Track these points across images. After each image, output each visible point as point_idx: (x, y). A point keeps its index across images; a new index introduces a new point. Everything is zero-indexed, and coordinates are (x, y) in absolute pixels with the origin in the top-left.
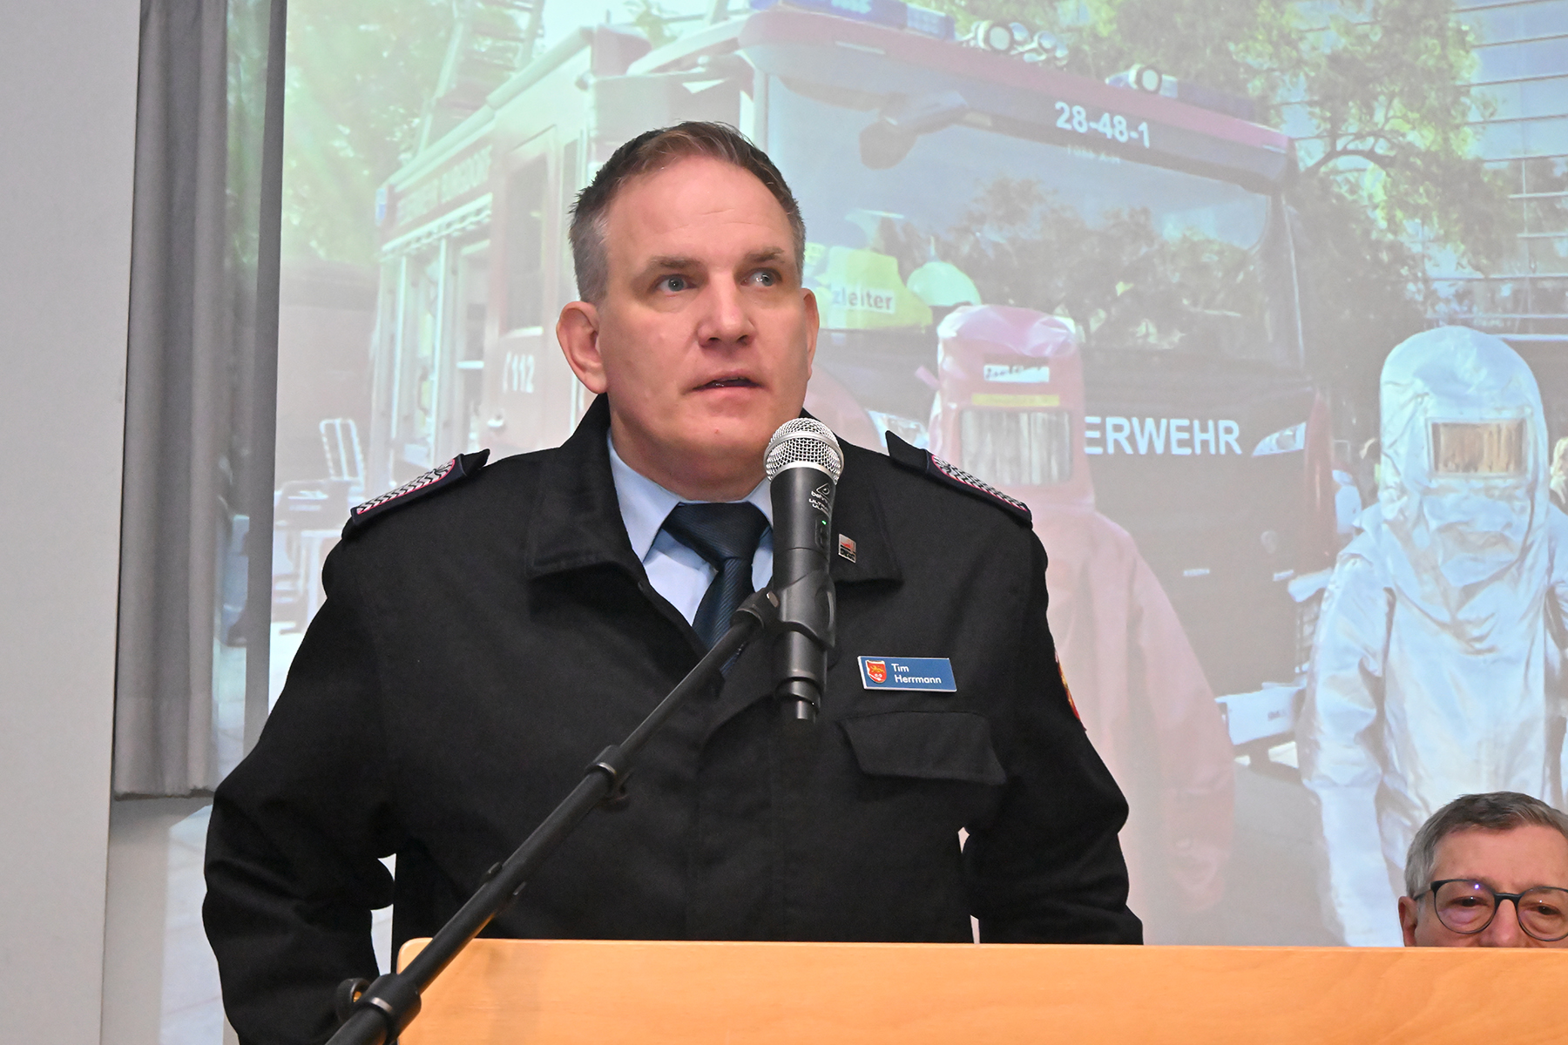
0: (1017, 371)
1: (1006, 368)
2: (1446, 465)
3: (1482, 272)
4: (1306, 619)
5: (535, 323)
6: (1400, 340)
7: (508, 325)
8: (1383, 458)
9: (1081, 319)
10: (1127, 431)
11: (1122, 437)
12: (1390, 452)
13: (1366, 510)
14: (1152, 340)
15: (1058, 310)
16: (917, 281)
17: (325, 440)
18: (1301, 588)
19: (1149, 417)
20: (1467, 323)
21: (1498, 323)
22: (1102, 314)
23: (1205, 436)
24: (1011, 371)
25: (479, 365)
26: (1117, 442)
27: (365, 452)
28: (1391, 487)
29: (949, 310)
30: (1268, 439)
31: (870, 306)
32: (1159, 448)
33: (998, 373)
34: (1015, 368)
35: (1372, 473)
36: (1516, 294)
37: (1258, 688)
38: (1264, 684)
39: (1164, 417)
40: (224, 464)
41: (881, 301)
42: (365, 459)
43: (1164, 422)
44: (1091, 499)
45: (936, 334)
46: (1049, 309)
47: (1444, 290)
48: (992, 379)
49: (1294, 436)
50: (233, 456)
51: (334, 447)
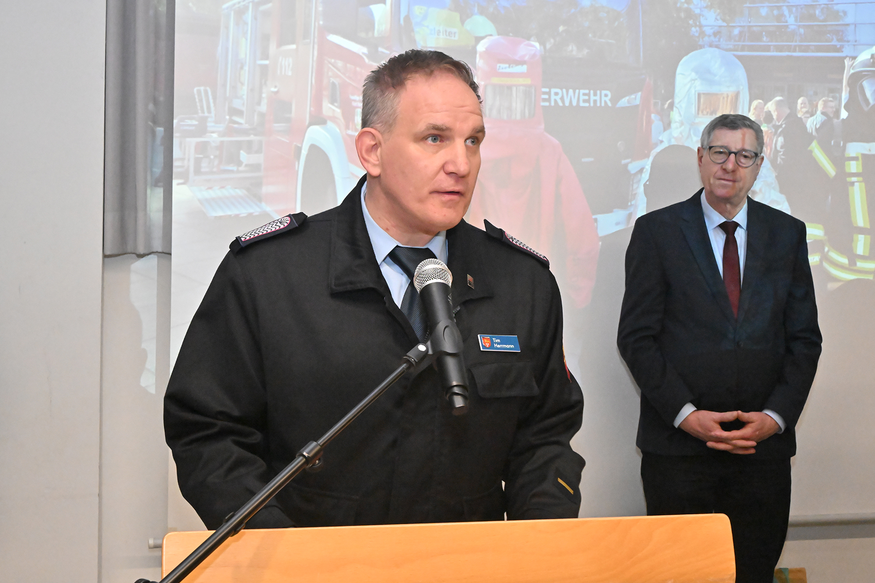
0: (512, 67)
1: (507, 65)
2: (702, 112)
3: (726, 23)
4: (635, 181)
5: (293, 43)
6: (687, 54)
7: (280, 44)
8: (675, 109)
9: (542, 43)
10: (560, 95)
11: (558, 98)
12: (678, 106)
13: (666, 132)
14: (574, 53)
15: (532, 38)
16: (469, 25)
17: (196, 96)
18: (633, 167)
19: (571, 89)
20: (717, 47)
21: (731, 47)
22: (552, 41)
23: (595, 98)
24: (509, 67)
25: (267, 62)
26: (555, 100)
27: (215, 102)
28: (677, 122)
29: (482, 38)
30: (623, 99)
31: (446, 35)
32: (574, 103)
33: (504, 68)
34: (511, 65)
35: (669, 115)
36: (741, 33)
37: (611, 211)
38: (614, 210)
39: (577, 89)
40: (151, 106)
41: (452, 34)
42: (215, 105)
43: (577, 91)
44: (543, 126)
45: (476, 49)
46: (529, 39)
47: (708, 31)
48: (501, 71)
49: (635, 98)
50: (156, 102)
51: (201, 100)
